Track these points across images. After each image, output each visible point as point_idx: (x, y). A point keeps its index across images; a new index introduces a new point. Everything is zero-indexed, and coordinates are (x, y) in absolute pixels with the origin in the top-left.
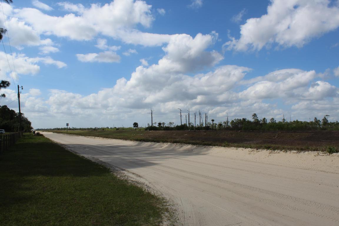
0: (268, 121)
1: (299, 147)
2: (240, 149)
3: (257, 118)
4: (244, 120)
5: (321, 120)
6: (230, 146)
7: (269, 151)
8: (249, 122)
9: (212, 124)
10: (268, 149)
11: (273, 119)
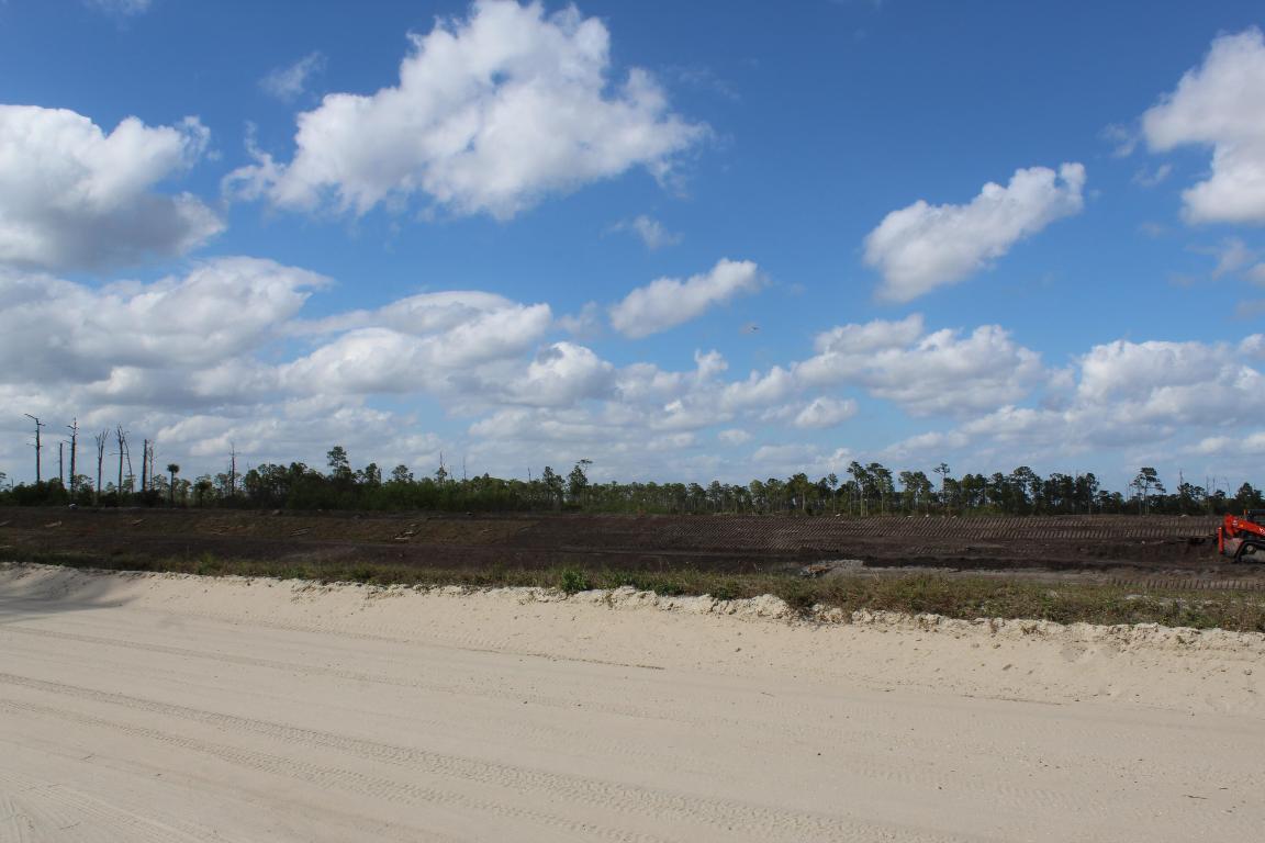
0: (386, 477)
1: (472, 573)
2: (261, 583)
3: (346, 465)
4: (297, 468)
5: (563, 478)
6: (221, 571)
7: (366, 588)
8: (315, 478)
9: (169, 482)
10: (364, 583)
11: (402, 468)
